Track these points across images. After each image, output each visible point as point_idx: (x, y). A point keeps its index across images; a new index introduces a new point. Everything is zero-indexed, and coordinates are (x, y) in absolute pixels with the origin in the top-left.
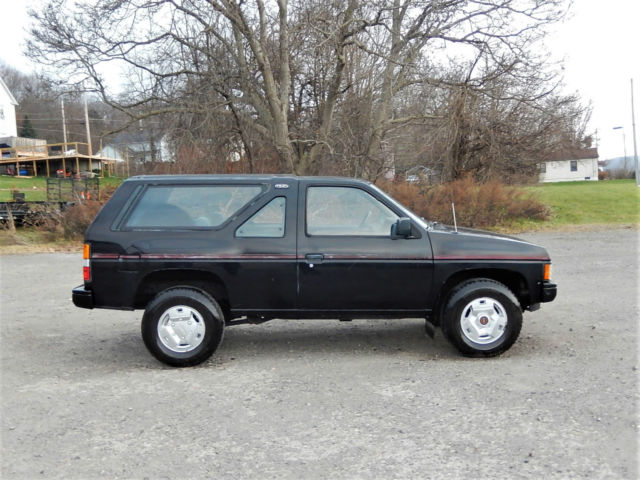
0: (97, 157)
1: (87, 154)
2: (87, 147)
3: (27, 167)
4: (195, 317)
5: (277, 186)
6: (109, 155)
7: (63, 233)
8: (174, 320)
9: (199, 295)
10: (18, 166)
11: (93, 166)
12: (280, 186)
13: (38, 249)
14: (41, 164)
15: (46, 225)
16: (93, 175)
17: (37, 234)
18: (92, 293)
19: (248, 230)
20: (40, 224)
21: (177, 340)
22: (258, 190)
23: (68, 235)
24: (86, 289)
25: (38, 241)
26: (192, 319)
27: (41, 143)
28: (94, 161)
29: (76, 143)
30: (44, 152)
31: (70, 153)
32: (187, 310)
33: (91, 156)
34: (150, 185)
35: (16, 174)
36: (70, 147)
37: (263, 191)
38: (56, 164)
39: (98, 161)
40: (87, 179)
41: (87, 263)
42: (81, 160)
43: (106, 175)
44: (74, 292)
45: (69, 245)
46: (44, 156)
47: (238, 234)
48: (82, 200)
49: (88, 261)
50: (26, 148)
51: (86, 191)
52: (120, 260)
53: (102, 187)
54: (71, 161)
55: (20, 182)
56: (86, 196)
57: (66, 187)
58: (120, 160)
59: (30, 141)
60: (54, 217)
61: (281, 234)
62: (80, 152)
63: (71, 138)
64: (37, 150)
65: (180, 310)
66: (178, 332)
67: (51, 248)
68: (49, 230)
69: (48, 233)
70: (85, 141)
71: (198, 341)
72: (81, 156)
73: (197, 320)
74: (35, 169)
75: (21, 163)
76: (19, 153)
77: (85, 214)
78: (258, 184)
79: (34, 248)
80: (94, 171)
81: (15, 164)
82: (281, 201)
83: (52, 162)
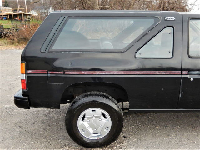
0: (29, 13)
1: (26, 13)
2: (25, 10)
3: (6, 17)
4: (104, 115)
5: (166, 18)
6: (33, 13)
7: (17, 41)
8: (89, 118)
9: (108, 100)
10: (3, 16)
11: (28, 17)
12: (169, 18)
13: (7, 48)
14: (11, 16)
15: (11, 38)
16: (28, 19)
17: (7, 41)
18: (29, 99)
19: (144, 53)
20: (8, 37)
21: (91, 131)
22: (151, 22)
23: (19, 42)
24: (23, 95)
25: (7, 44)
26: (102, 117)
27: (10, 9)
28: (28, 15)
29: (22, 9)
30: (12, 12)
31: (20, 12)
32: (99, 111)
33: (27, 13)
34: (70, 17)
35: (2, 19)
36: (20, 10)
37: (156, 22)
38: (16, 16)
39: (29, 15)
40: (26, 21)
41: (24, 77)
42: (24, 14)
43: (32, 20)
44: (15, 97)
45: (20, 46)
46: (12, 13)
47: (138, 55)
48: (24, 28)
49: (25, 75)
50: (6, 10)
51: (26, 24)
52: (49, 75)
53: (31, 23)
54: (21, 15)
55: (4, 22)
56: (26, 27)
57: (18, 24)
58: (37, 15)
59: (7, 8)
60: (14, 34)
61: (170, 55)
62: (23, 12)
63: (21, 7)
64: (9, 11)
65: (94, 111)
66: (92, 126)
67: (12, 47)
68: (12, 40)
69: (11, 41)
70: (25, 8)
71: (107, 132)
72: (24, 13)
73: (105, 118)
74: (9, 18)
75: (4, 15)
76: (3, 12)
77: (26, 33)
78: (153, 17)
79: (6, 47)
80: (28, 18)
81: (2, 16)
82: (170, 30)
83: (14, 15)
